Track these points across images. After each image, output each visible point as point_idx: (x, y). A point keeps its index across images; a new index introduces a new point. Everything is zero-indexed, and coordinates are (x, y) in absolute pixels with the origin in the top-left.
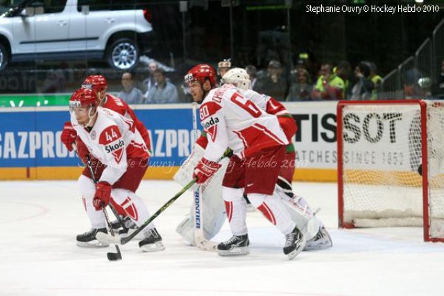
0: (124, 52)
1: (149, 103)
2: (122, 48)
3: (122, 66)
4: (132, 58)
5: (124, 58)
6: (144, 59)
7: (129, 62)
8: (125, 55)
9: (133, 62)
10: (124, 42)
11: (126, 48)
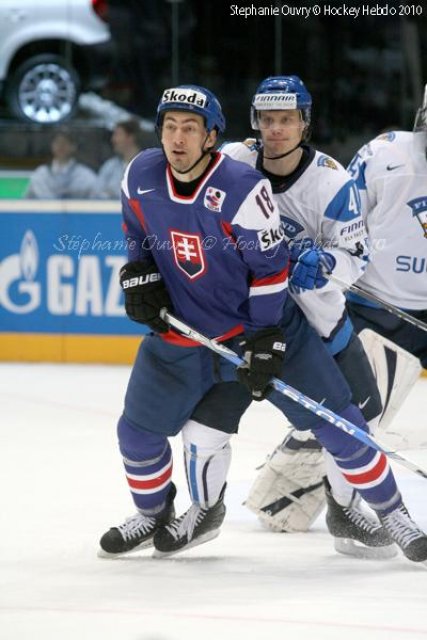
0: (47, 84)
1: (98, 198)
2: (41, 76)
3: (42, 116)
4: (63, 99)
5: (46, 98)
6: (91, 101)
7: (58, 107)
8: (48, 91)
9: (66, 108)
10: (47, 63)
11: (51, 75)
